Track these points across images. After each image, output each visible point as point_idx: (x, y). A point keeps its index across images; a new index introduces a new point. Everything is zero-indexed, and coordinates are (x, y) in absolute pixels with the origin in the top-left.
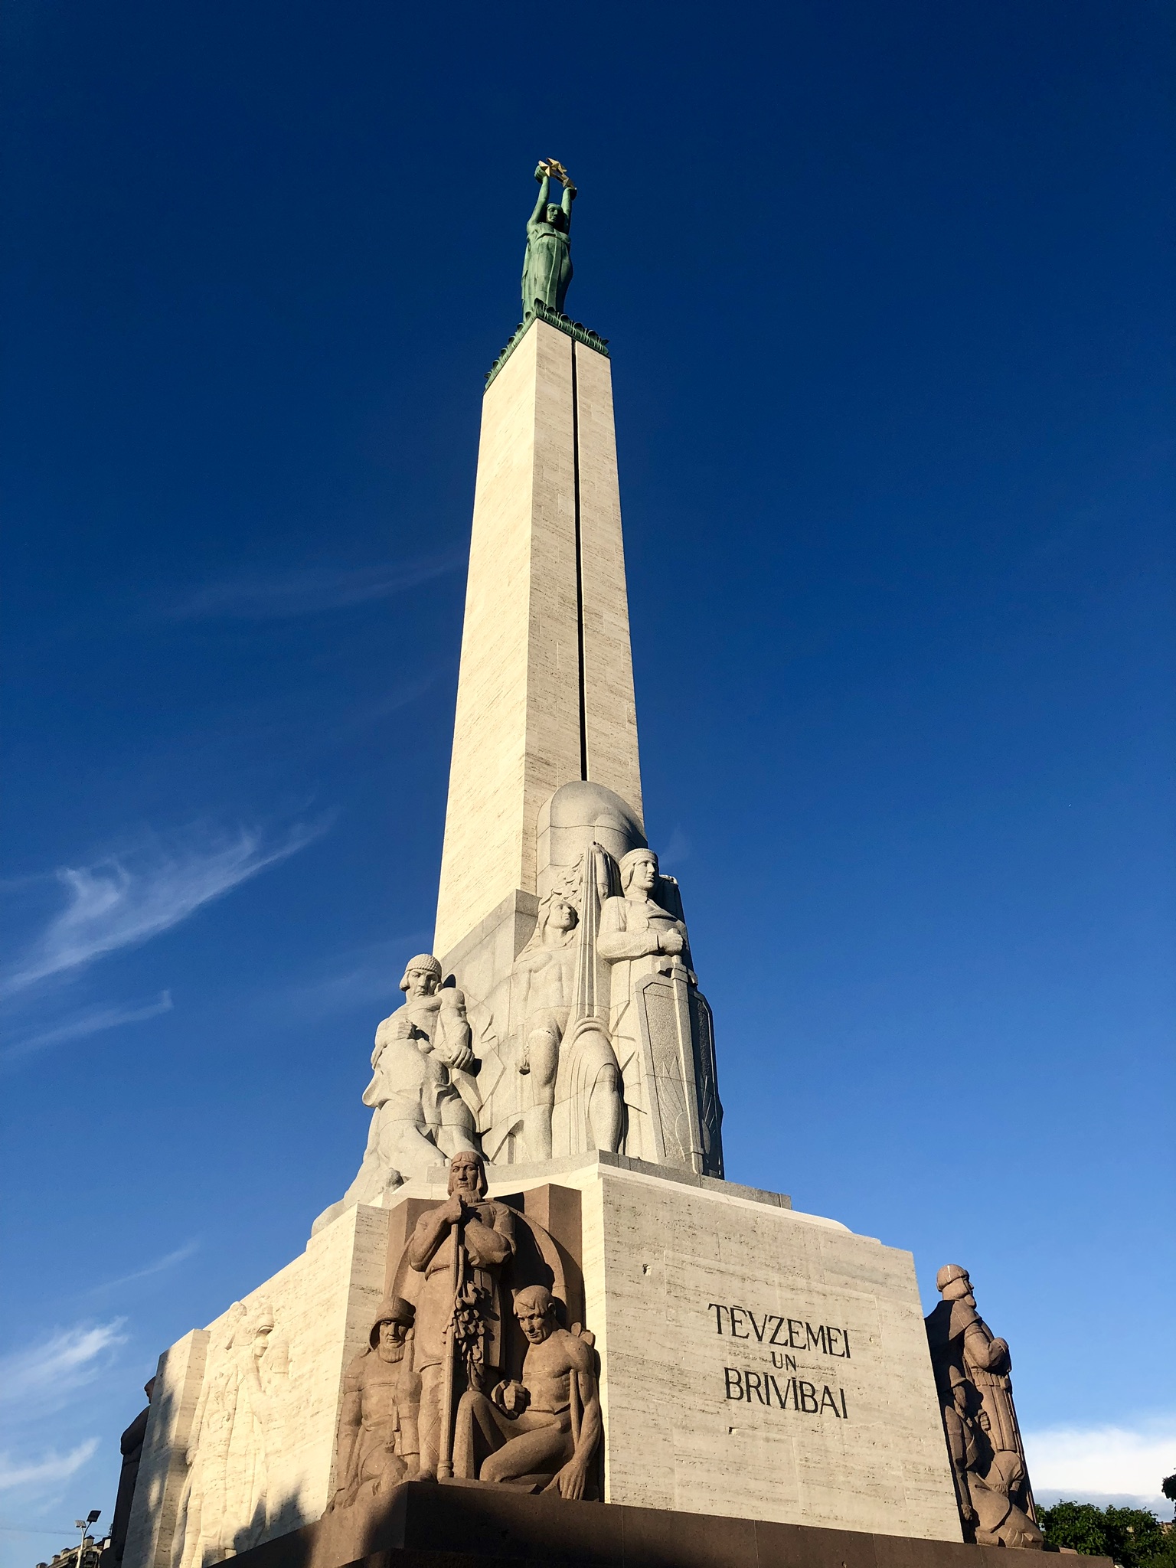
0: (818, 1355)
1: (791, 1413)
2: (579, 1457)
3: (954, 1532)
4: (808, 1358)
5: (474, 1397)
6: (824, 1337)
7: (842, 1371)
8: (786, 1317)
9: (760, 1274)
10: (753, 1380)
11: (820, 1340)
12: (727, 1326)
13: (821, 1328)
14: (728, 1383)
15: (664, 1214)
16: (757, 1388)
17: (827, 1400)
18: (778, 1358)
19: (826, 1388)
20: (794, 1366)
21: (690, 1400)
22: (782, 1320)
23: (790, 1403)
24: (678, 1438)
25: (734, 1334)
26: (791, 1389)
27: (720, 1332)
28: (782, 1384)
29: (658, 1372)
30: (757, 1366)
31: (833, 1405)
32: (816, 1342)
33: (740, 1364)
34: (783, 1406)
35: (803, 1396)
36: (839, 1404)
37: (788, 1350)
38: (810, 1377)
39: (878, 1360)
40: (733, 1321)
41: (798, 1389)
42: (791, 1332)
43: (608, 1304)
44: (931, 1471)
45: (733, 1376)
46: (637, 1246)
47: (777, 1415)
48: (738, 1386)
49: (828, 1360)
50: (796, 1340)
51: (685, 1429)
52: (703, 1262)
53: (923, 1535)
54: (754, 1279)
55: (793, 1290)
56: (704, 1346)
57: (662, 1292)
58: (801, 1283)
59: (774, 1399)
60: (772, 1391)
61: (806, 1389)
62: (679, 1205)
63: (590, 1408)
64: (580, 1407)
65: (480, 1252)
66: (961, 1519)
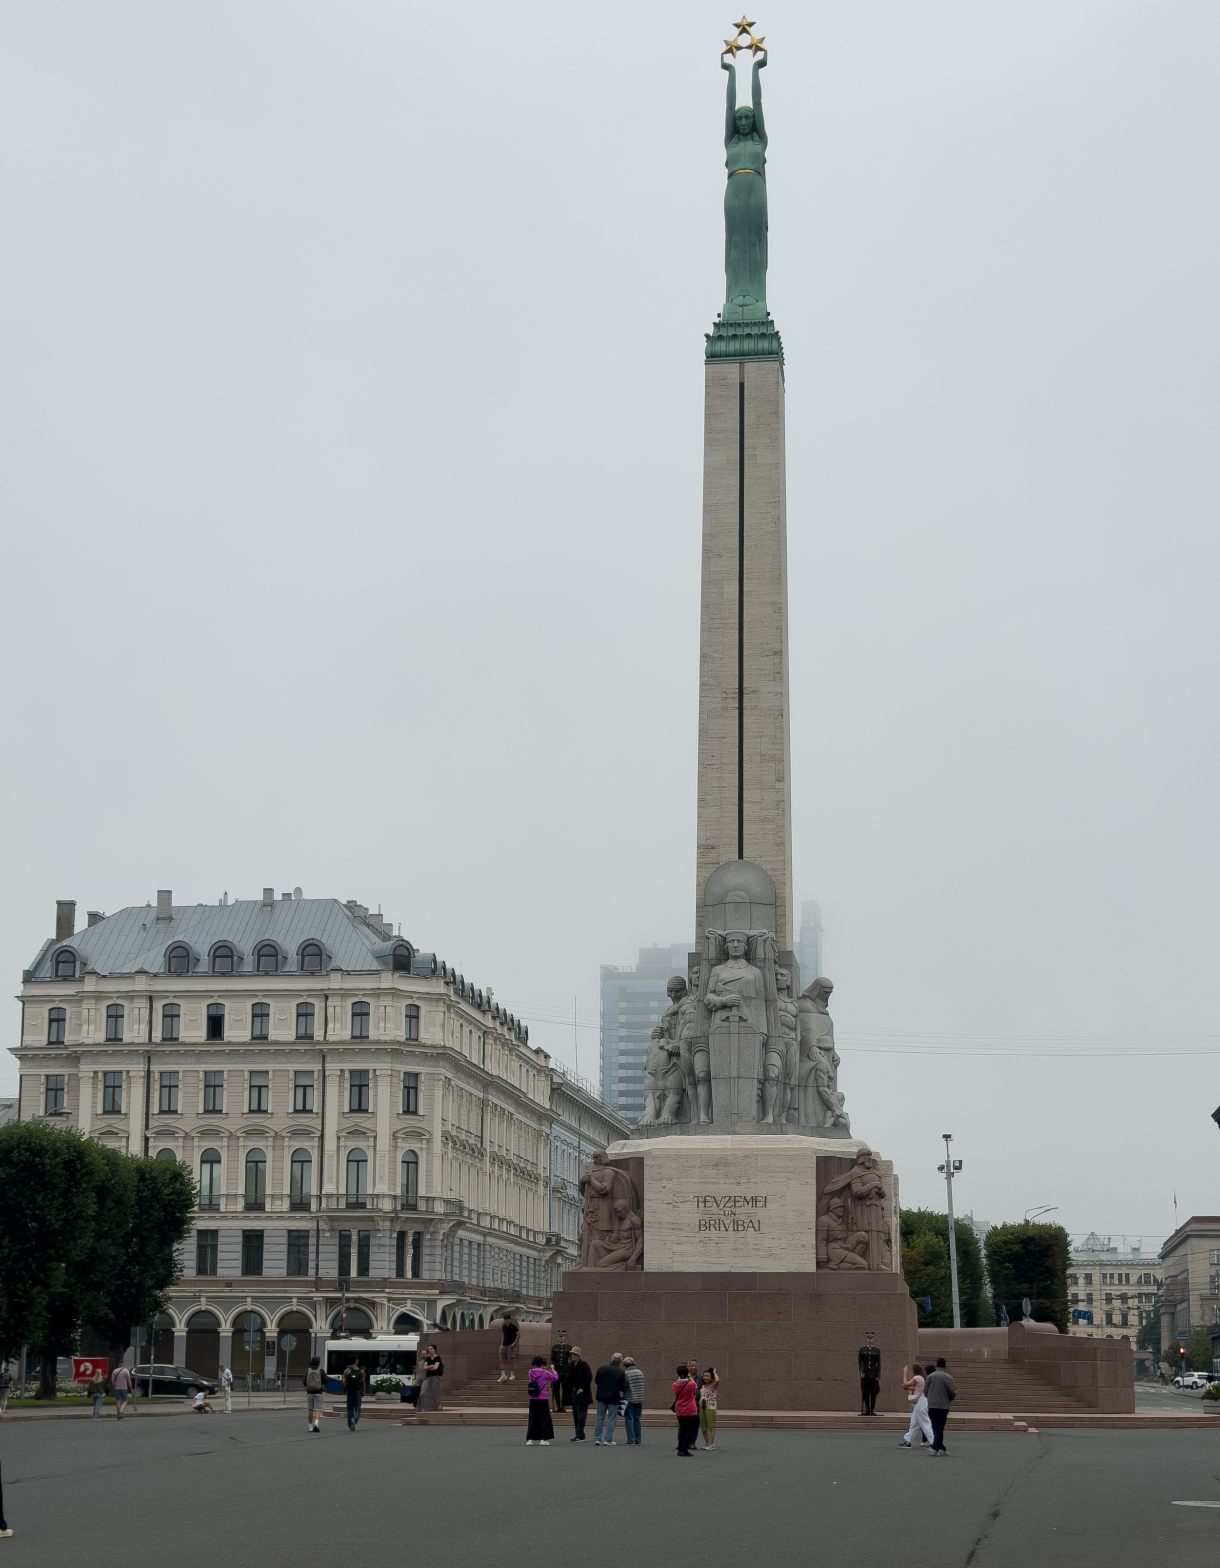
0: (748, 1209)
1: (731, 1232)
2: (634, 1257)
3: (812, 1268)
4: (743, 1212)
5: (596, 1241)
6: (754, 1200)
7: (761, 1213)
8: (733, 1194)
9: (721, 1181)
10: (713, 1222)
11: (751, 1203)
12: (701, 1205)
13: (752, 1197)
14: (700, 1225)
15: (674, 1165)
16: (714, 1225)
17: (751, 1225)
18: (726, 1212)
19: (751, 1221)
20: (735, 1214)
21: (683, 1233)
22: (730, 1197)
23: (731, 1228)
24: (676, 1248)
25: (705, 1206)
26: (732, 1223)
27: (698, 1207)
28: (727, 1222)
29: (667, 1226)
30: (714, 1217)
31: (753, 1227)
32: (748, 1204)
33: (707, 1217)
34: (727, 1230)
35: (738, 1225)
36: (756, 1226)
37: (733, 1209)
38: (742, 1217)
39: (783, 1206)
40: (705, 1202)
41: (736, 1223)
42: (735, 1202)
43: (646, 1204)
44: (803, 1246)
45: (703, 1222)
46: (661, 1180)
47: (723, 1234)
48: (704, 1225)
49: (754, 1210)
50: (737, 1204)
51: (678, 1244)
52: (693, 1180)
53: (792, 1270)
54: (718, 1183)
55: (739, 1184)
56: (691, 1214)
57: (671, 1195)
58: (744, 1180)
59: (722, 1228)
60: (722, 1225)
61: (740, 1222)
62: (682, 1159)
63: (640, 1240)
64: (636, 1240)
65: (596, 1191)
66: (818, 1263)
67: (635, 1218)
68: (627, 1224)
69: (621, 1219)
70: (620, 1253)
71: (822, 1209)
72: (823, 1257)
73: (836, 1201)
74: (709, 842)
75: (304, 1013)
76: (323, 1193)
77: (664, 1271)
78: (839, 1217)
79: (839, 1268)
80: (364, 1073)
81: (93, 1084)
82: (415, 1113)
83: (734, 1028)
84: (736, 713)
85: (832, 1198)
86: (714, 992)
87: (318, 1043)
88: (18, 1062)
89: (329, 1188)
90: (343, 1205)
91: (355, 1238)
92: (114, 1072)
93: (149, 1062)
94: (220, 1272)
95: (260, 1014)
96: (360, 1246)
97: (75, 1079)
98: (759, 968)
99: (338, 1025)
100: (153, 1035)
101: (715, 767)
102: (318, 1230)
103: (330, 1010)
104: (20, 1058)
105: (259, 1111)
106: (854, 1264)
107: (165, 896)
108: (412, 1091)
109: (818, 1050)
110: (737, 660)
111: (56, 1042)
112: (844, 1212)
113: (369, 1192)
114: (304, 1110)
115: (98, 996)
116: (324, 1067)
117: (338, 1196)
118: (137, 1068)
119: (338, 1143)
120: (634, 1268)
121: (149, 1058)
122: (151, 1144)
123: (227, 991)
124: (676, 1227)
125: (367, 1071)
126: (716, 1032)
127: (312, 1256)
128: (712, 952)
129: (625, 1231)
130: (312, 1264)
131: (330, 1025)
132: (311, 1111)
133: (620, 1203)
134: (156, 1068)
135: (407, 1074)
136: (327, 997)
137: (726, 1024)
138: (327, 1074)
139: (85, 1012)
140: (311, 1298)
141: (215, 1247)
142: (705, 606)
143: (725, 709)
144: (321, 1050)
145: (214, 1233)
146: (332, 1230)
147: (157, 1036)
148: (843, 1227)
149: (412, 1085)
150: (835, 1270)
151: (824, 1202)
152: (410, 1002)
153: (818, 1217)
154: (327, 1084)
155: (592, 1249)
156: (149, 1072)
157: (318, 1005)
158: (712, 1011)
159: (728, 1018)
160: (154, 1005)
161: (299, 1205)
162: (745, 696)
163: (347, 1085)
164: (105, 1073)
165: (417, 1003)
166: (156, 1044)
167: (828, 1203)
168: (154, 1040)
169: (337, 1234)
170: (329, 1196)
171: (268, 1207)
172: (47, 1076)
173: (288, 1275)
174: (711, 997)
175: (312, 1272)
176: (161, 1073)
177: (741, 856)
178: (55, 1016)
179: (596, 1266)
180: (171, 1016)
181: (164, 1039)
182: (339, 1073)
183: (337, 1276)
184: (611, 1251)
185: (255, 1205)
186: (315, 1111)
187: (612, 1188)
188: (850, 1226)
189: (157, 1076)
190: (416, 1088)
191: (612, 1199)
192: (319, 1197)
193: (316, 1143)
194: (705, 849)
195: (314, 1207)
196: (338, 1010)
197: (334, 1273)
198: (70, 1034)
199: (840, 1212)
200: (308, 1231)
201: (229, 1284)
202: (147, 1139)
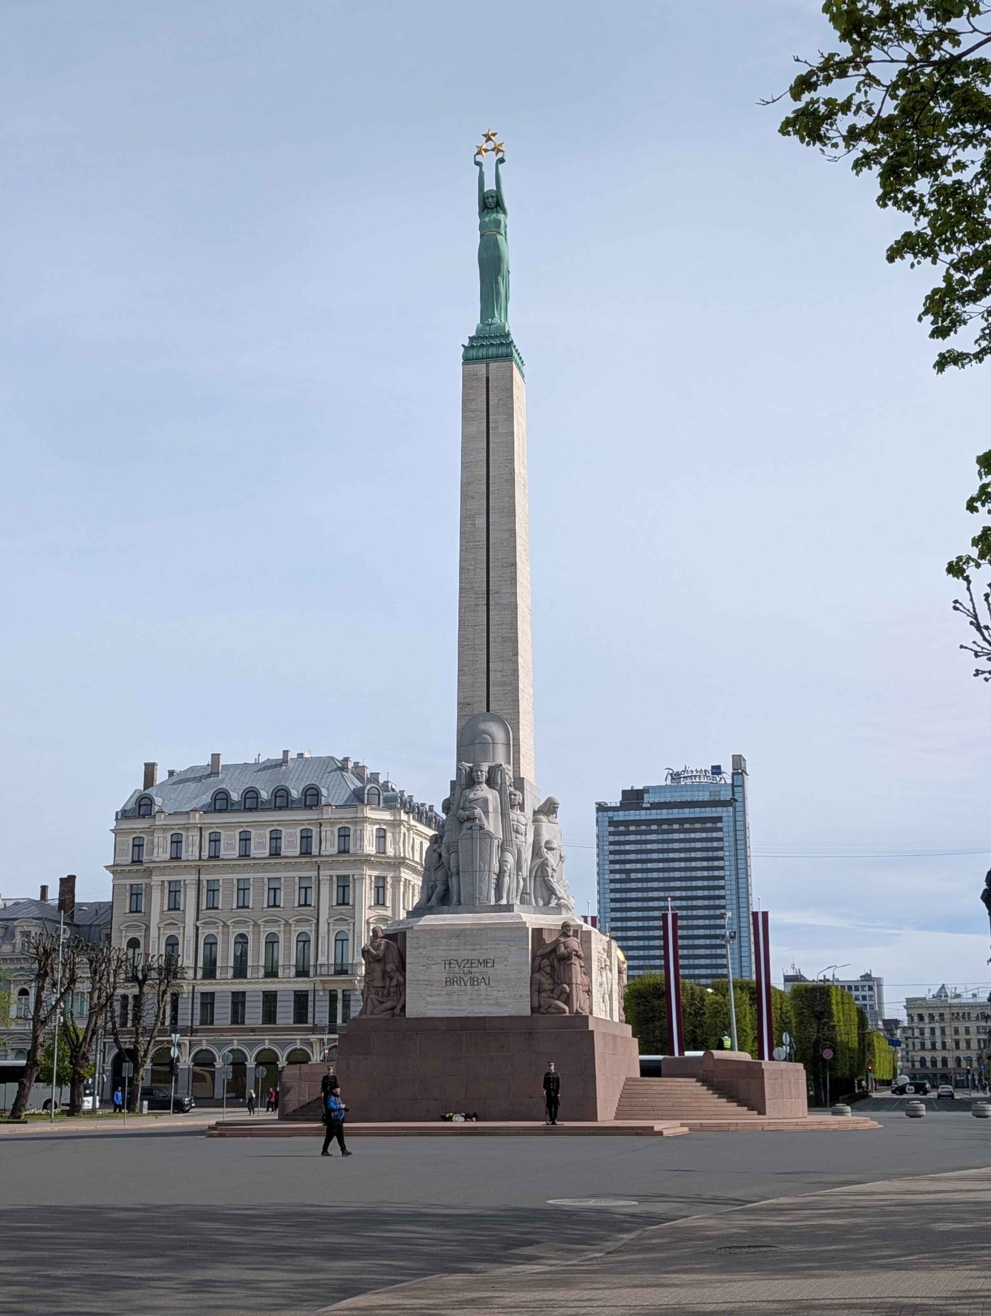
0: (481, 968)
1: (469, 987)
2: (399, 1007)
3: (527, 1012)
4: (477, 970)
5: (373, 996)
6: (486, 962)
7: (491, 971)
8: (470, 958)
9: (462, 948)
10: (455, 979)
11: (483, 964)
12: (447, 966)
13: (484, 960)
14: (446, 982)
15: (428, 937)
16: (456, 981)
17: (483, 981)
18: (465, 972)
19: (483, 978)
20: (471, 973)
21: (433, 988)
22: (468, 960)
23: (469, 984)
24: (429, 999)
25: (450, 967)
26: (469, 980)
27: (445, 968)
28: (466, 979)
29: (422, 982)
30: (457, 975)
31: (485, 982)
32: (481, 964)
33: (451, 976)
34: (466, 985)
35: (473, 981)
36: (487, 982)
37: (470, 969)
38: (477, 975)
39: (506, 966)
40: (450, 964)
41: (472, 979)
42: (472, 963)
43: (408, 966)
44: (521, 996)
45: (448, 979)
46: (418, 948)
47: (463, 988)
48: (450, 982)
49: (485, 969)
50: (473, 965)
51: (431, 996)
52: (441, 948)
53: (512, 1014)
54: (460, 950)
55: (474, 950)
56: (439, 973)
57: (426, 960)
58: (478, 947)
59: (463, 984)
60: (462, 982)
61: (475, 979)
62: (433, 932)
63: (403, 994)
64: (401, 995)
65: (373, 958)
66: (532, 1008)
67: (401, 979)
68: (394, 983)
69: (391, 979)
70: (389, 1004)
71: (536, 969)
72: (536, 1004)
73: (545, 962)
74: (466, 701)
75: (306, 838)
76: (318, 963)
77: (421, 1016)
78: (547, 974)
79: (547, 1013)
80: (346, 877)
81: (161, 889)
82: (384, 904)
83: (477, 834)
84: (485, 607)
85: (543, 959)
86: (463, 808)
87: (315, 856)
88: (111, 875)
89: (322, 960)
90: (332, 971)
91: (340, 996)
92: (176, 881)
93: (199, 873)
94: (246, 1022)
95: (275, 837)
96: (344, 1001)
97: (149, 886)
98: (497, 790)
99: (329, 844)
100: (202, 854)
101: (470, 646)
102: (315, 990)
103: (323, 834)
104: (112, 873)
105: (275, 906)
106: (557, 1009)
107: (216, 757)
108: (381, 889)
109: (545, 850)
110: (485, 571)
111: (137, 861)
112: (551, 970)
113: (350, 962)
114: (306, 905)
115: (165, 828)
116: (319, 874)
117: (328, 965)
118: (191, 878)
119: (329, 928)
120: (400, 1015)
121: (199, 870)
122: (200, 931)
123: (253, 822)
124: (429, 983)
125: (349, 876)
126: (464, 837)
127: (310, 1009)
128: (463, 782)
129: (392, 987)
130: (310, 1015)
131: (323, 844)
132: (310, 905)
133: (390, 967)
134: (204, 878)
135: (377, 878)
136: (321, 825)
137: (469, 832)
138: (321, 878)
139: (156, 840)
140: (309, 1039)
141: (243, 1003)
142: (463, 533)
143: (476, 605)
144: (317, 862)
145: (244, 993)
146: (324, 990)
147: (205, 855)
148: (550, 981)
149: (381, 884)
150: (544, 1014)
151: (537, 962)
152: (378, 826)
153: (533, 972)
154: (321, 886)
155: (369, 1001)
156: (199, 881)
157: (315, 831)
158: (461, 823)
159: (471, 827)
160: (203, 833)
161: (302, 972)
162: (491, 595)
163: (335, 886)
164: (170, 882)
165: (384, 827)
166: (204, 860)
167: (540, 963)
168: (202, 858)
169: (328, 993)
170: (321, 965)
171: (280, 974)
172: (131, 885)
173: (295, 1023)
174: (461, 812)
175: (310, 1020)
176: (208, 881)
177: (488, 710)
178: (137, 843)
179: (371, 1014)
180: (215, 840)
181: (210, 857)
182: (329, 878)
183: (327, 1022)
184: (382, 1003)
185: (271, 973)
186: (313, 905)
187: (384, 955)
188: (556, 980)
189: (205, 883)
190: (384, 887)
191: (385, 963)
192: (315, 966)
193: (313, 928)
194: (462, 705)
195: (311, 973)
196: (329, 833)
197: (326, 1022)
198: (147, 855)
199: (548, 970)
200: (307, 991)
201: (253, 1030)
202: (197, 928)
